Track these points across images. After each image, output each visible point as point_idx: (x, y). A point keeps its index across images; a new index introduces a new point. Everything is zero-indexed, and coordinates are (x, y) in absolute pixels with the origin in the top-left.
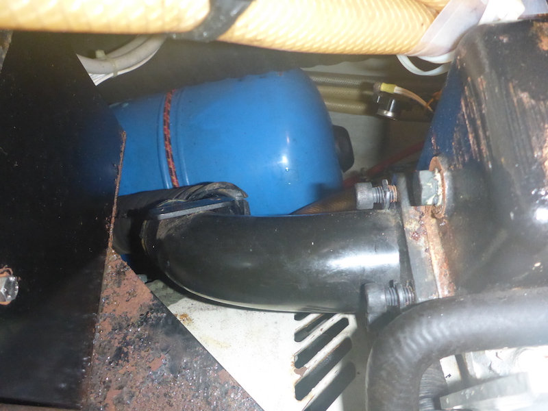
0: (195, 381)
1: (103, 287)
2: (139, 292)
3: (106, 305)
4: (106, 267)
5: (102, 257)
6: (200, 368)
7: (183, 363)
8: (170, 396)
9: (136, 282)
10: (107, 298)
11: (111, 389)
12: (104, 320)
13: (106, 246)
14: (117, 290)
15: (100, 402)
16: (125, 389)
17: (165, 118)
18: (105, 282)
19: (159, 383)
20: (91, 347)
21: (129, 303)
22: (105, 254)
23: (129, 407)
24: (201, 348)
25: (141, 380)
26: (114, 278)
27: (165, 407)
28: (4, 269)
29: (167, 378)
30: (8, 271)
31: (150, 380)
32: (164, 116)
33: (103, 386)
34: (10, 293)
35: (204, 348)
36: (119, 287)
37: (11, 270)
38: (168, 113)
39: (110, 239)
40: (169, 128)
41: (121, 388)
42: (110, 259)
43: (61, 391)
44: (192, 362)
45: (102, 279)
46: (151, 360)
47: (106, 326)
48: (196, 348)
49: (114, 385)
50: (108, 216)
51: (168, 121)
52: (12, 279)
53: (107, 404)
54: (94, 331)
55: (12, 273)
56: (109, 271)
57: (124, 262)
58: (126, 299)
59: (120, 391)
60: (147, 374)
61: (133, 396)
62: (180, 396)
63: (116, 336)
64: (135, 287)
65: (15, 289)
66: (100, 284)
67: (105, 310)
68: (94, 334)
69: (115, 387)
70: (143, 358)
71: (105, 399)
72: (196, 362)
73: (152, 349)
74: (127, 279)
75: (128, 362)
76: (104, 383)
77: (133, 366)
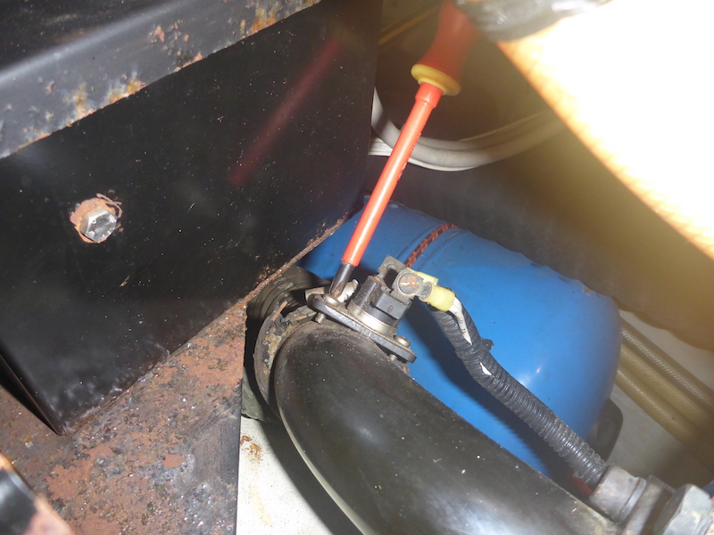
0: (193, 520)
1: (201, 333)
2: (230, 368)
3: (187, 353)
4: (223, 316)
5: (229, 303)
6: (212, 512)
7: (199, 487)
8: (152, 511)
9: (236, 355)
10: (194, 347)
11: (108, 444)
12: (171, 367)
13: (242, 296)
14: (212, 348)
15: (85, 447)
16: (120, 456)
17: (422, 245)
18: (208, 329)
19: (156, 485)
20: (133, 381)
21: (209, 371)
22: (234, 302)
23: (104, 481)
24: (233, 489)
25: (143, 464)
26: (220, 334)
27: (137, 518)
28: (115, 204)
29: (169, 487)
30: (117, 210)
31: (151, 472)
32: (423, 242)
33: (103, 433)
34: (97, 230)
35: (237, 492)
36: (216, 346)
37: (121, 212)
38: (430, 242)
39: (253, 292)
40: (417, 257)
41: (117, 452)
42: (235, 312)
43: (63, 398)
44: (209, 495)
45: (207, 324)
46: (172, 451)
47: (166, 375)
48: (229, 483)
49: (114, 443)
50: (271, 267)
51: (422, 250)
52: (112, 219)
53: (89, 455)
54: (150, 367)
55: (120, 216)
56: (222, 322)
57: (244, 326)
58: (210, 364)
59: (114, 454)
60: (155, 464)
61: (119, 473)
62: (163, 522)
63: (165, 393)
64: (231, 360)
65: (105, 233)
66: (201, 327)
67: (182, 356)
68: (147, 370)
69: (114, 446)
70: (167, 441)
71: (92, 447)
72: (214, 500)
73: (185, 441)
74: (231, 346)
75: (150, 431)
76: (108, 430)
77: (150, 440)
